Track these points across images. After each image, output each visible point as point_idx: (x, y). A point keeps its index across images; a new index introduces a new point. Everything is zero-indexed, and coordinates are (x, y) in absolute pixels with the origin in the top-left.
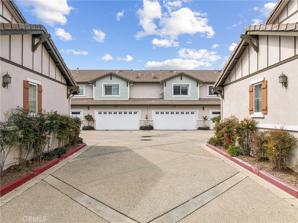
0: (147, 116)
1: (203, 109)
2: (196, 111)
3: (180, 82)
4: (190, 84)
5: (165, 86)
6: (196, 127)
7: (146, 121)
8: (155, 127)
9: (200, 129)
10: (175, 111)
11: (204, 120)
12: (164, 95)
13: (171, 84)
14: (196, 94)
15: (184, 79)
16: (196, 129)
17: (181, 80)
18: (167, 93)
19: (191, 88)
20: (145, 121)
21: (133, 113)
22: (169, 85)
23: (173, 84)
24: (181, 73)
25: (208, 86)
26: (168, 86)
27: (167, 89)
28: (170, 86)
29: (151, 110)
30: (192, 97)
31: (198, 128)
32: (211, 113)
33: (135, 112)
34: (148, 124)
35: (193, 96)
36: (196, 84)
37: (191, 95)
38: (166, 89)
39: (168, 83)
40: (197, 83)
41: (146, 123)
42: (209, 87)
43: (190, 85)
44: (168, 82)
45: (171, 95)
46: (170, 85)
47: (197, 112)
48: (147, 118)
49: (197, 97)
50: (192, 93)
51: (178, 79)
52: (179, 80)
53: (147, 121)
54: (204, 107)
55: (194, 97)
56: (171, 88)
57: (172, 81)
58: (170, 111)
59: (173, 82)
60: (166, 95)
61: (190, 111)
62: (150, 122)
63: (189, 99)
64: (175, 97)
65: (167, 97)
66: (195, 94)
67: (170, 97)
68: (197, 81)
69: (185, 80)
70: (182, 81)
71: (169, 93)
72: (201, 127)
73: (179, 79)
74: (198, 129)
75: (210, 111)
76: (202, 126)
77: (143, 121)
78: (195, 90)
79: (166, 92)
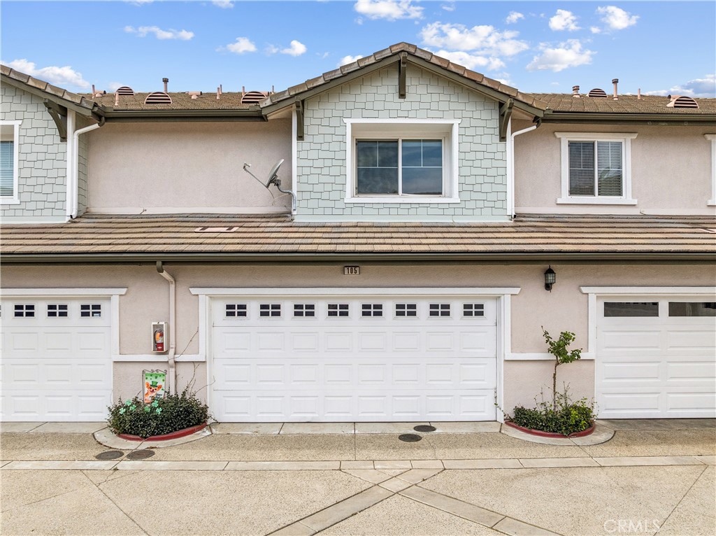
0: (158, 331)
1: (548, 287)
2: (498, 298)
3: (393, 114)
4: (456, 122)
5: (300, 137)
6: (501, 402)
7: (155, 367)
8: (219, 407)
9: (523, 420)
10: (355, 294)
11: (552, 357)
12: (294, 191)
13: (335, 122)
14: (496, 188)
15: (422, 89)
16: (501, 419)
17: (402, 96)
18: (313, 179)
19: (466, 147)
20: (149, 368)
21: (74, 309)
22: (323, 130)
23: (348, 122)
24: (395, 50)
25: (565, 139)
26: (319, 139)
27: (313, 155)
28: (328, 138)
29: (194, 291)
30: (471, 205)
31: (513, 416)
32: (597, 308)
33: (91, 303)
34: (169, 386)
35: (475, 196)
36: (495, 123)
37: (466, 196)
38: (303, 155)
39: (318, 118)
40: (502, 115)
41: (160, 382)
42: (571, 144)
43: (456, 131)
44: (319, 114)
45: (335, 195)
46: (332, 131)
47: (507, 301)
48: (159, 348)
49: (499, 204)
50: (471, 180)
51: (383, 90)
52: (390, 97)
53: (162, 368)
54: (550, 271)
55: (480, 204)
56: (335, 146)
57: (341, 106)
58: (322, 295)
59: (347, 113)
60: (306, 196)
61: (457, 295)
62: (185, 373)
63: (447, 220)
64: (362, 205)
65: (313, 204)
66: (486, 188)
67: (331, 204)
68: (501, 105)
69: (427, 98)
70: (405, 104)
71: (323, 179)
72: (529, 406)
73: (385, 90)
74: (509, 421)
75: (592, 298)
76: (537, 398)
77: (138, 370)
78: (486, 163)
79: (306, 171)
